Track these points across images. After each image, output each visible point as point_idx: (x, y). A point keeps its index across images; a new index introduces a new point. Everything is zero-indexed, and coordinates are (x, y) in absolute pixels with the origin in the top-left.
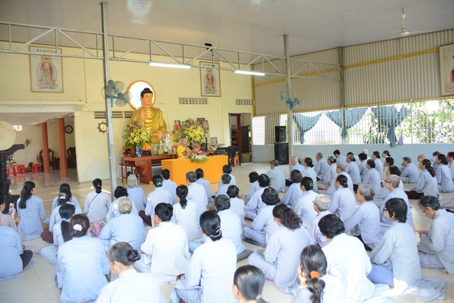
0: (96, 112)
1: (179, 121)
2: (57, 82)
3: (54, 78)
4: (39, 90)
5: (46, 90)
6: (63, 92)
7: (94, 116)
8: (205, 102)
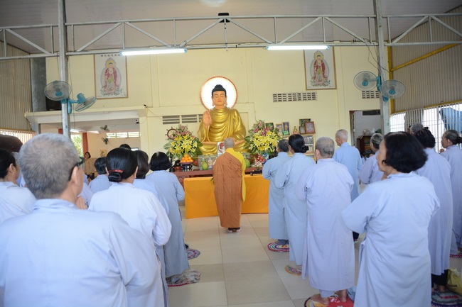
0: (164, 117)
1: (272, 124)
2: (121, 87)
3: (118, 83)
4: (103, 97)
5: (110, 96)
6: (127, 97)
7: (162, 122)
8: (313, 97)
